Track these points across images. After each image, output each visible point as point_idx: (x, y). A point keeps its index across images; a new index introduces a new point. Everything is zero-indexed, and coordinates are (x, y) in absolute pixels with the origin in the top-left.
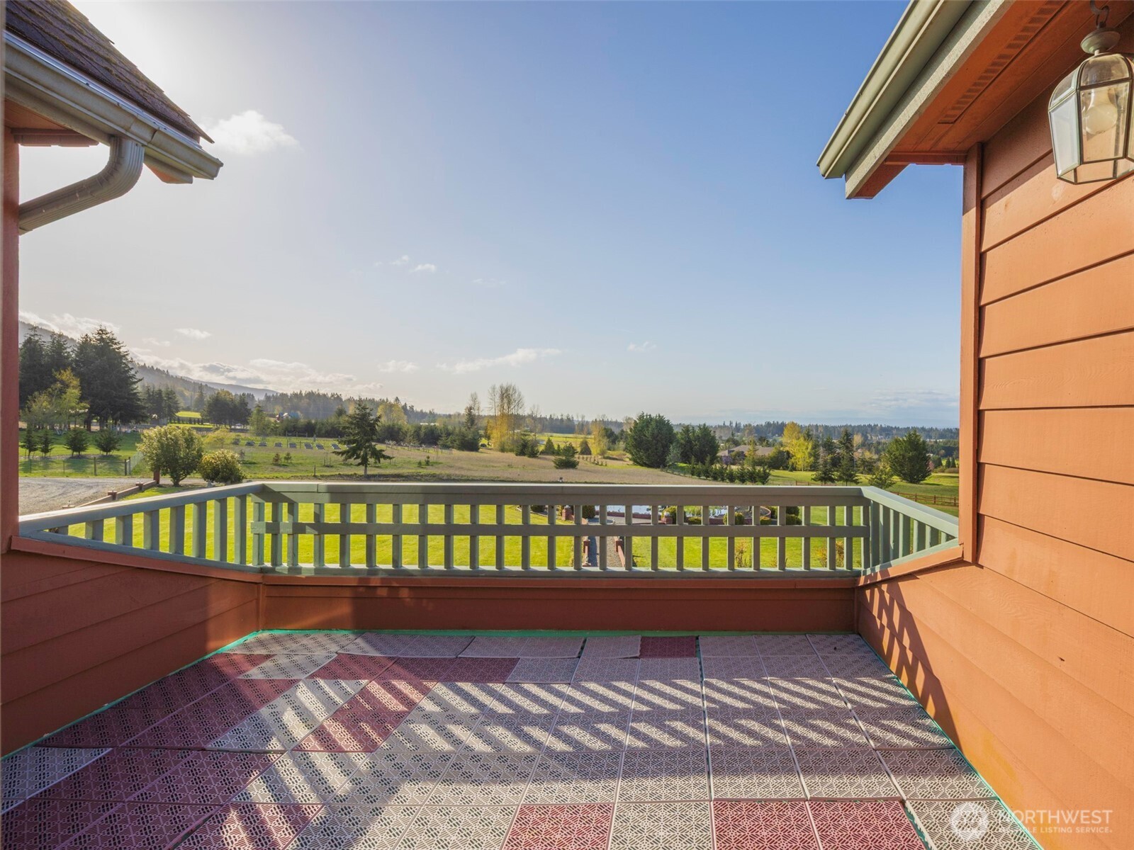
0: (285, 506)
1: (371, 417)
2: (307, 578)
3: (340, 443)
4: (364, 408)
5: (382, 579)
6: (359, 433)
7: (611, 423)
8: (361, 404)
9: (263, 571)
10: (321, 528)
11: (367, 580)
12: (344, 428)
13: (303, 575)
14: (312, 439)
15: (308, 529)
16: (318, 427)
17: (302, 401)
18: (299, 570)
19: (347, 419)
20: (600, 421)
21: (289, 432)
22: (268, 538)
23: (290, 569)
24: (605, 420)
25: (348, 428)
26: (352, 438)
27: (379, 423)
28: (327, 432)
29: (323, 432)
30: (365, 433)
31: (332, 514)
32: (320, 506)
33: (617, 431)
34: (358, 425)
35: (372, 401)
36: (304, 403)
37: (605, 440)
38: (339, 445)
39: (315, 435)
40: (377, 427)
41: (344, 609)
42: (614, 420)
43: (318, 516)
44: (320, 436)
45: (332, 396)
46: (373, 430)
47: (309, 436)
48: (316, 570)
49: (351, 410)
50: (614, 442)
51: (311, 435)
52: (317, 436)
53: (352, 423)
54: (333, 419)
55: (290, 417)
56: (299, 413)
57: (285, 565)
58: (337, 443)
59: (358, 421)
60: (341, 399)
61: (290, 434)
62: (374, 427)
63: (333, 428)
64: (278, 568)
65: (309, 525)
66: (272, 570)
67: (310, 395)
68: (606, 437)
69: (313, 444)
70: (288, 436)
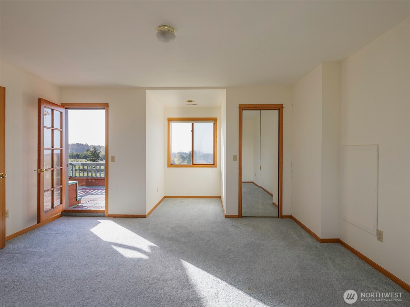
0: (74, 166)
1: (98, 152)
2: (78, 178)
3: (87, 160)
4: (96, 149)
5: (90, 178)
6: (94, 157)
7: (184, 153)
8: (94, 147)
9: (70, 177)
10: (80, 170)
11: (87, 178)
12: (89, 155)
13: (77, 177)
14: (78, 159)
15: (78, 170)
16: (80, 155)
17: (75, 146)
18: (76, 177)
19: (90, 152)
20: (180, 153)
21: (70, 157)
22: (71, 171)
23: (75, 176)
24: (182, 152)
25: (90, 155)
26: (91, 159)
27: (100, 154)
28: (83, 157)
29: (82, 157)
30: (96, 157)
31: (81, 167)
32: (79, 166)
33: (185, 156)
34: (93, 154)
35: (99, 146)
36: (75, 147)
37: (181, 159)
38: (87, 161)
39: (79, 158)
40: (100, 155)
41: (84, 183)
42: (185, 152)
43: (79, 168)
44: (81, 158)
45: (85, 144)
46: (98, 156)
47: (77, 158)
48: (79, 177)
49: (92, 149)
50: (184, 160)
51: (78, 158)
52: (80, 158)
53: (91, 154)
54: (85, 153)
55: (70, 152)
56: (74, 150)
57: (74, 176)
58: (86, 161)
59: (93, 153)
60: (88, 146)
61: (71, 158)
62: (99, 155)
63: (85, 155)
64: (73, 176)
65: (78, 169)
66: (72, 177)
67: (78, 144)
68: (181, 158)
69: (78, 161)
70: (70, 158)
